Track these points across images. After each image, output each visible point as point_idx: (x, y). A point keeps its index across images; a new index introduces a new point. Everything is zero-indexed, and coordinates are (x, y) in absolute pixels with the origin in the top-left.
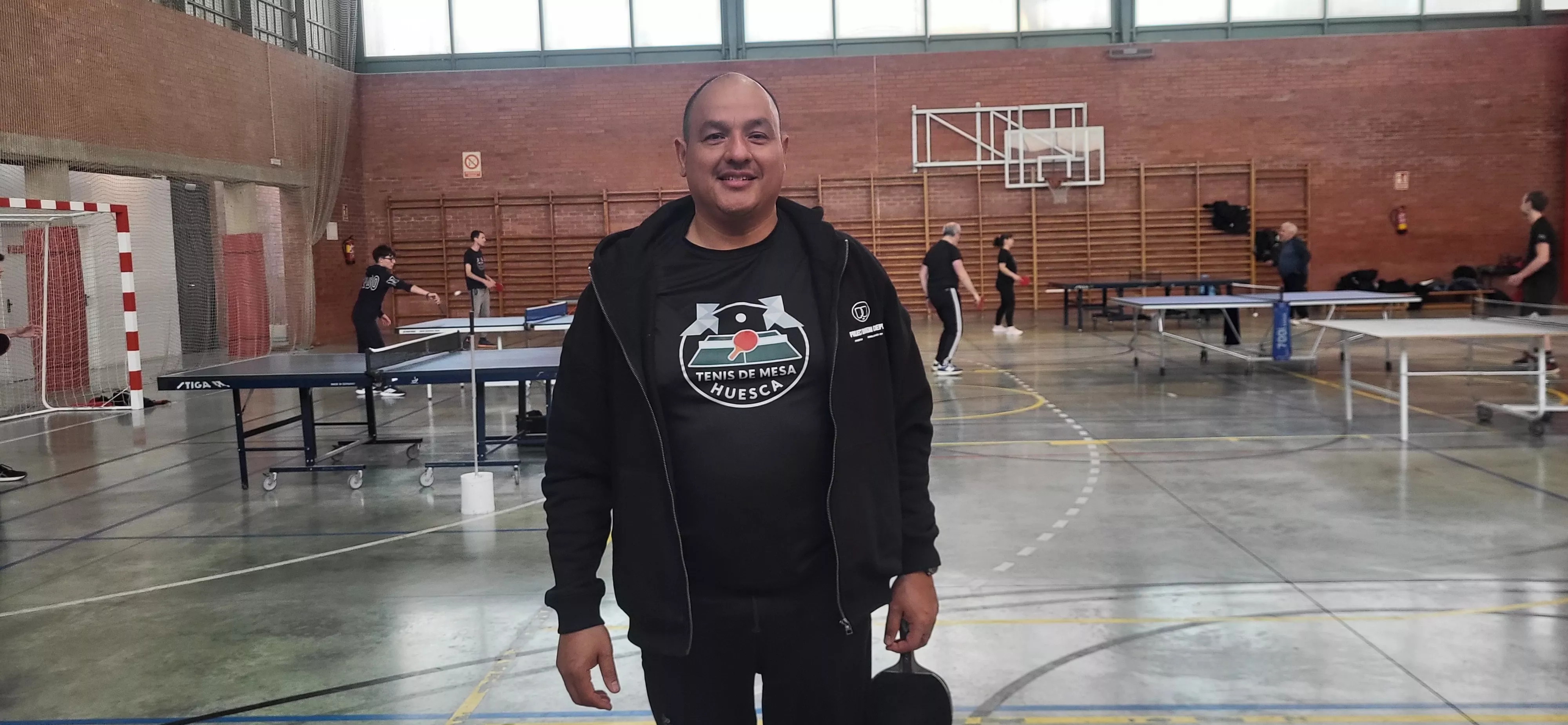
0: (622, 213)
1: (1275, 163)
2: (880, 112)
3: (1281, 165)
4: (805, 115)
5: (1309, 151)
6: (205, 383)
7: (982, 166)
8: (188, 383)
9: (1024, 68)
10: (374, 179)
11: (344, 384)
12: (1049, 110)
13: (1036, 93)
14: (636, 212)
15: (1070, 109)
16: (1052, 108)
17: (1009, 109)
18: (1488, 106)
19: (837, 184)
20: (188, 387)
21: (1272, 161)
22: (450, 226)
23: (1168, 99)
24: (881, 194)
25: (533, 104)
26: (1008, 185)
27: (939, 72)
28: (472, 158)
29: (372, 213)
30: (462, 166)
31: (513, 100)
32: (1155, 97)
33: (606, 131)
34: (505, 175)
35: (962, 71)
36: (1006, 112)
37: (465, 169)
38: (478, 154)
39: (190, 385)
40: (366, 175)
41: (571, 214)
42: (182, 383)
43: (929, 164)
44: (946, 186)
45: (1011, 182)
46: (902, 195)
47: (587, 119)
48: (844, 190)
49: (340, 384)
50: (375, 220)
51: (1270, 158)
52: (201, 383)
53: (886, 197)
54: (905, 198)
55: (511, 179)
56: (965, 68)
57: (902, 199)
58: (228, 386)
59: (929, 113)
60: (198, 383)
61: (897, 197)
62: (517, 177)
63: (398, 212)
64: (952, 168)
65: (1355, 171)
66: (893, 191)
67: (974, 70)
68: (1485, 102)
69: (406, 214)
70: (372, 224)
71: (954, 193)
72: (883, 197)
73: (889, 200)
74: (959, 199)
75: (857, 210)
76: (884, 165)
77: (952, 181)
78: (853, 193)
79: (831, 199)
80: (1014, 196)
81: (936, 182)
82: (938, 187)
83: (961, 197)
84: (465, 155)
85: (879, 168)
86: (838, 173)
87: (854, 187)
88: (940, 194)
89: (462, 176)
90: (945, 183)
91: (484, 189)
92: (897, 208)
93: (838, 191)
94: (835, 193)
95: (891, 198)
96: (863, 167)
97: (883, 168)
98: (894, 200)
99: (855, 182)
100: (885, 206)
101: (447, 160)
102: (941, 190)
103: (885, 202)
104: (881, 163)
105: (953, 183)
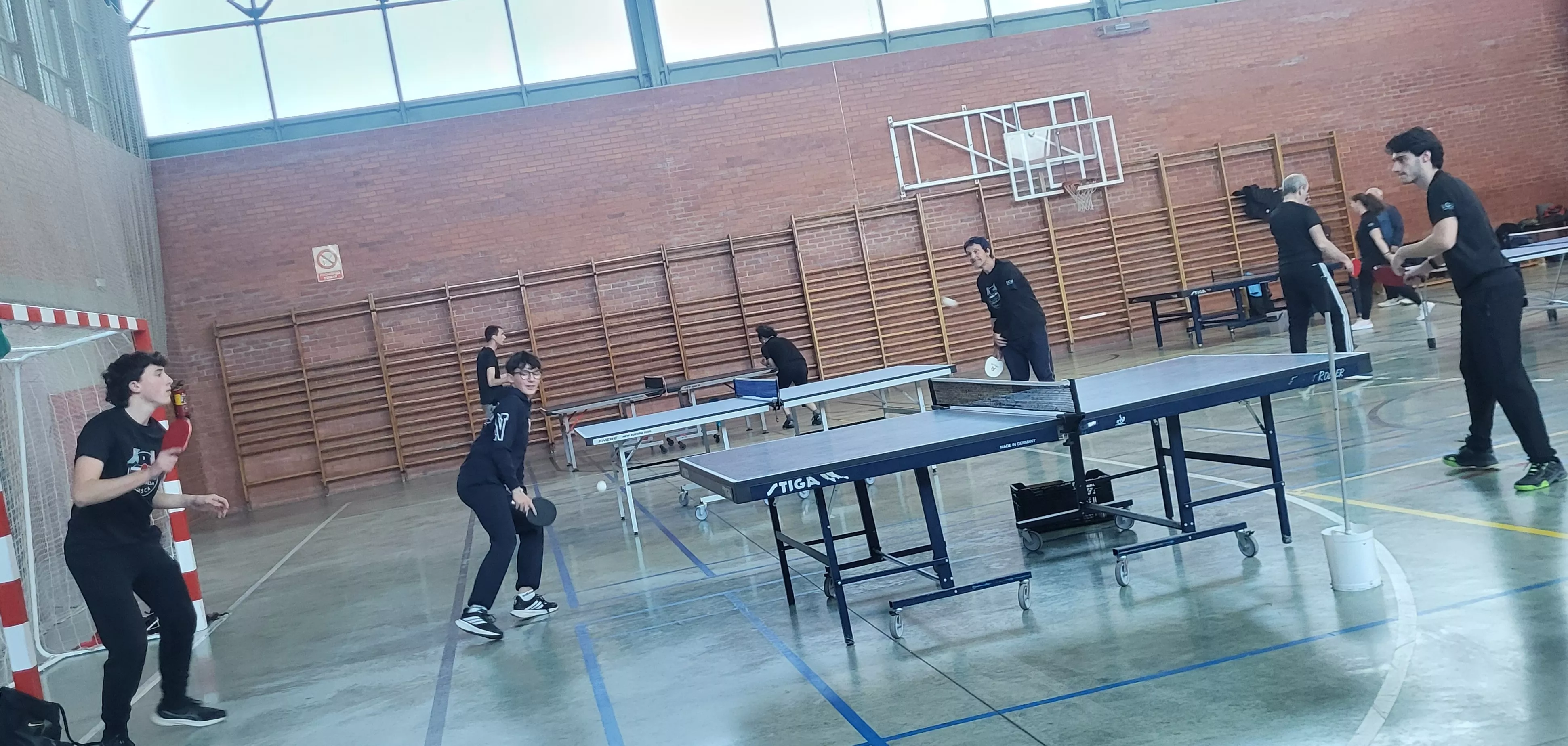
0: (544, 298)
1: (1297, 135)
2: (850, 130)
3: (1303, 136)
4: (760, 144)
5: (1328, 118)
6: (809, 479)
7: (980, 179)
8: (783, 485)
9: (1008, 58)
10: (187, 301)
11: (1020, 444)
12: (1047, 103)
13: (1027, 87)
14: (563, 295)
15: (1070, 100)
16: (1051, 100)
17: (1002, 108)
18: (1495, 47)
19: (813, 224)
20: (784, 491)
21: (1293, 134)
22: (308, 350)
23: (1172, 77)
24: (867, 230)
25: (403, 172)
26: (1018, 199)
27: (912, 73)
28: (327, 254)
29: (190, 349)
30: (314, 269)
31: (374, 170)
32: (1157, 76)
33: (508, 195)
34: (377, 271)
35: (939, 69)
36: (999, 111)
37: (319, 270)
38: (333, 247)
39: (787, 487)
41: (474, 310)
42: (775, 485)
43: (920, 185)
44: (942, 209)
45: (1020, 194)
46: (893, 227)
47: (479, 183)
48: (822, 231)
49: (1014, 445)
50: (196, 357)
51: (1291, 130)
52: (804, 480)
53: (874, 233)
54: (897, 230)
55: (387, 276)
56: (943, 66)
57: (893, 233)
58: (847, 478)
59: (910, 123)
60: (800, 480)
61: (888, 231)
62: (395, 271)
63: (230, 341)
64: (946, 187)
65: (1379, 133)
66: (880, 224)
67: (952, 67)
68: (1492, 42)
69: (242, 342)
70: (192, 364)
71: (953, 217)
72: (870, 233)
73: (878, 235)
74: (960, 224)
75: (842, 253)
76: (865, 193)
77: (948, 202)
78: (834, 233)
79: (808, 244)
80: (1023, 210)
81: (932, 205)
82: (934, 212)
83: (962, 221)
84: (316, 251)
85: (860, 198)
86: (811, 210)
87: (836, 225)
88: (937, 220)
89: (316, 280)
90: (941, 206)
91: (349, 293)
92: (889, 244)
93: (815, 233)
94: (812, 236)
95: (880, 233)
96: (840, 199)
97: (865, 196)
98: (883, 235)
99: (837, 218)
100: (874, 243)
101: (293, 262)
102: (940, 214)
103: (873, 239)
104: (862, 192)
105: (950, 204)
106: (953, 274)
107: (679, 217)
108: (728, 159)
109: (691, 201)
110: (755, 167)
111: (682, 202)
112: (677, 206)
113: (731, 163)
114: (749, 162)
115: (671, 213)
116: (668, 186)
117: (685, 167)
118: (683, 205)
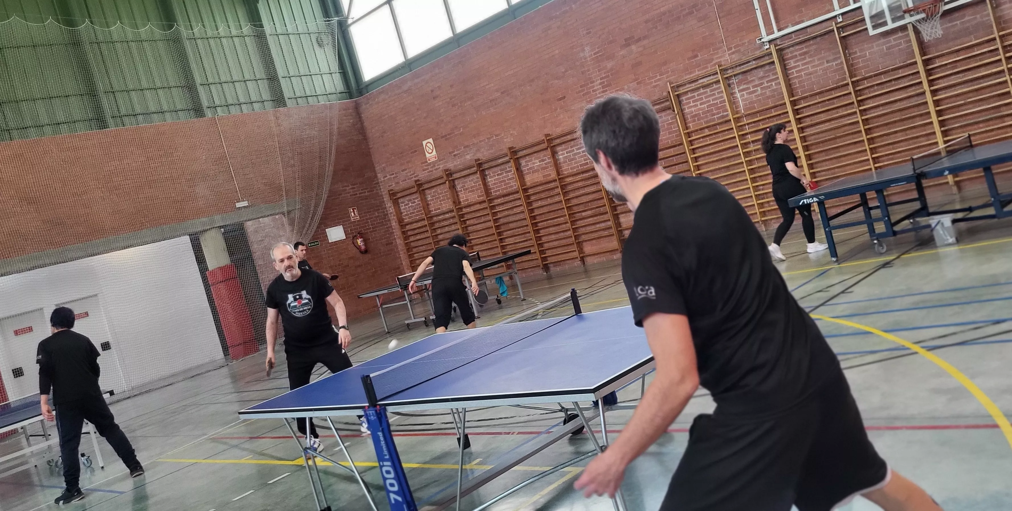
0: (531, 164)
4: (646, 22)
7: (843, 14)
10: (383, 178)
14: (540, 162)
19: (693, 86)
22: (431, 204)
24: (739, 84)
25: (452, 86)
26: (872, 32)
28: (429, 145)
30: (425, 155)
31: (439, 87)
33: (502, 93)
34: (450, 153)
37: (428, 155)
38: (431, 140)
40: (379, 175)
41: (498, 175)
43: (777, 34)
44: (805, 53)
45: (875, 27)
47: (487, 87)
48: (702, 91)
53: (745, 86)
54: (765, 81)
55: (455, 155)
57: (762, 84)
61: (757, 82)
62: (458, 152)
63: (402, 200)
64: (808, 30)
66: (749, 77)
69: (406, 201)
71: (819, 59)
72: (741, 88)
73: (749, 88)
74: (826, 65)
75: (718, 108)
76: (733, 50)
77: (813, 44)
78: (711, 91)
79: (692, 104)
80: (895, 40)
81: (797, 50)
82: (799, 58)
83: (828, 62)
84: (424, 143)
85: (729, 55)
86: (691, 73)
87: (712, 83)
88: (803, 65)
89: (426, 162)
90: (805, 50)
91: (441, 169)
92: (759, 96)
93: (696, 94)
94: (694, 97)
95: (750, 86)
96: (713, 60)
97: (733, 53)
98: (754, 87)
99: (712, 77)
100: (746, 96)
101: (416, 151)
102: (804, 59)
103: (744, 93)
104: (731, 49)
105: (814, 47)
106: (823, 117)
107: (599, 93)
108: (626, 40)
109: (605, 80)
110: (645, 42)
111: (599, 81)
112: (597, 86)
113: (628, 43)
114: (639, 40)
115: (594, 91)
116: (589, 70)
117: (598, 53)
118: (600, 84)
